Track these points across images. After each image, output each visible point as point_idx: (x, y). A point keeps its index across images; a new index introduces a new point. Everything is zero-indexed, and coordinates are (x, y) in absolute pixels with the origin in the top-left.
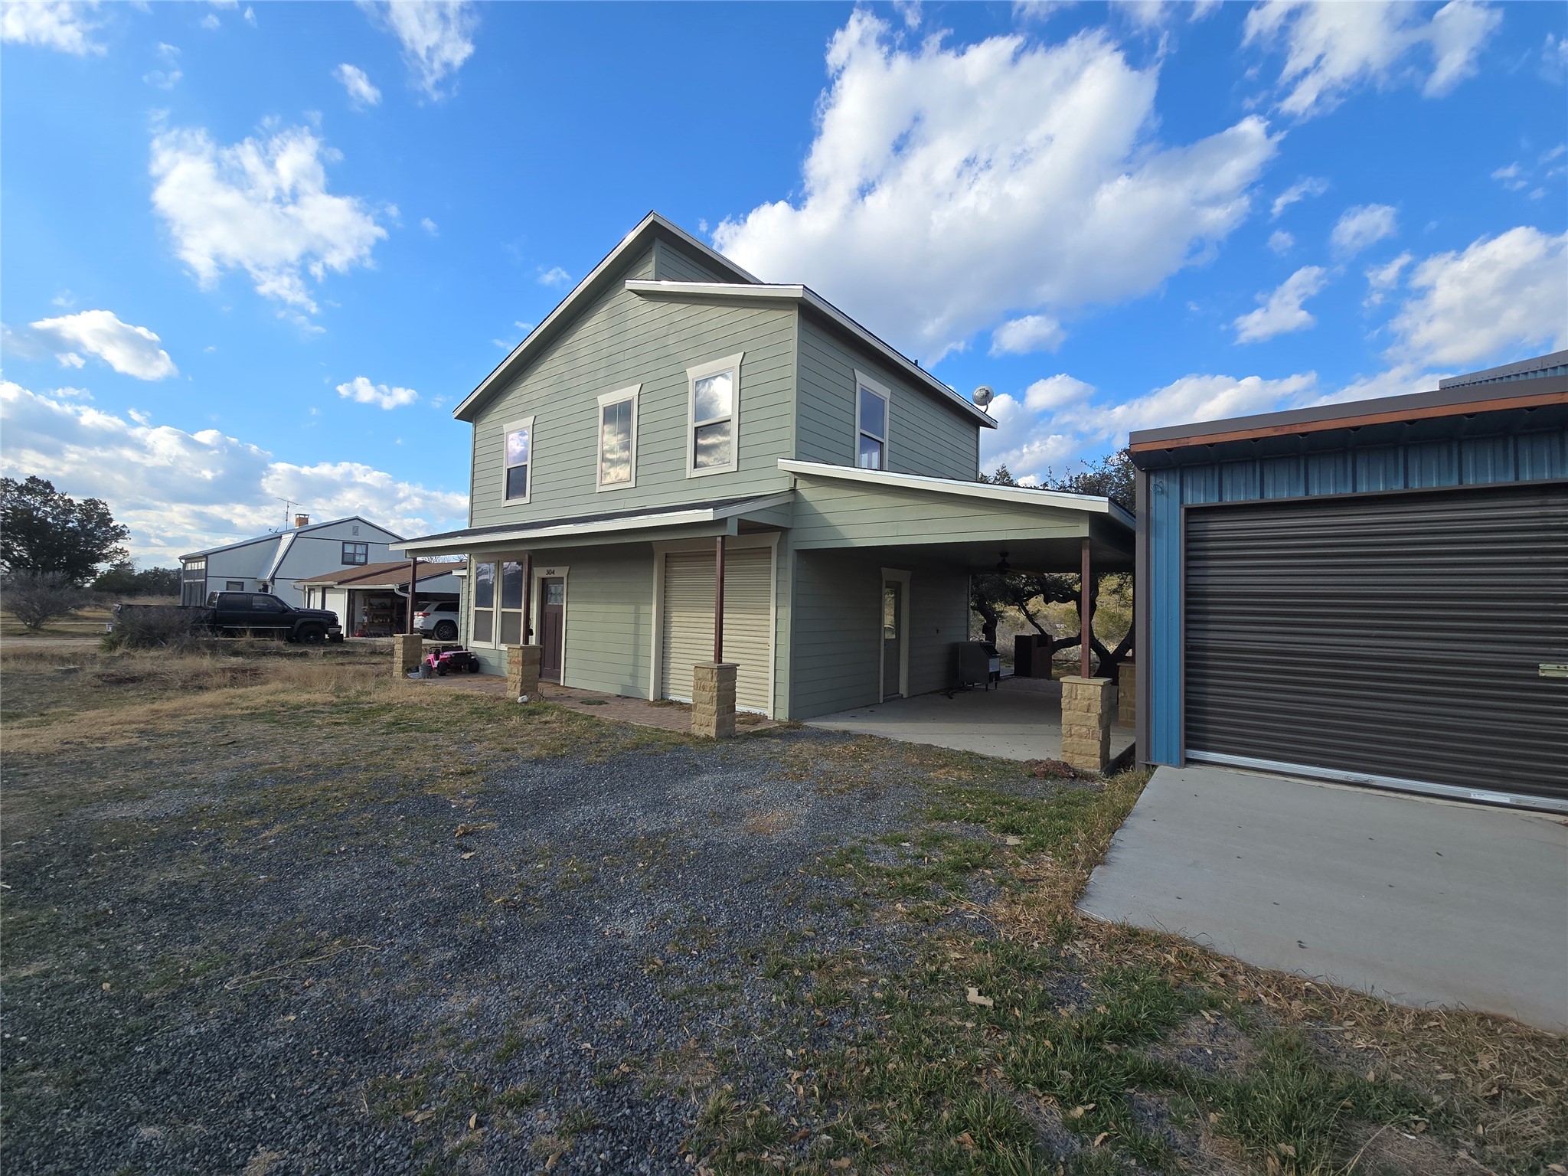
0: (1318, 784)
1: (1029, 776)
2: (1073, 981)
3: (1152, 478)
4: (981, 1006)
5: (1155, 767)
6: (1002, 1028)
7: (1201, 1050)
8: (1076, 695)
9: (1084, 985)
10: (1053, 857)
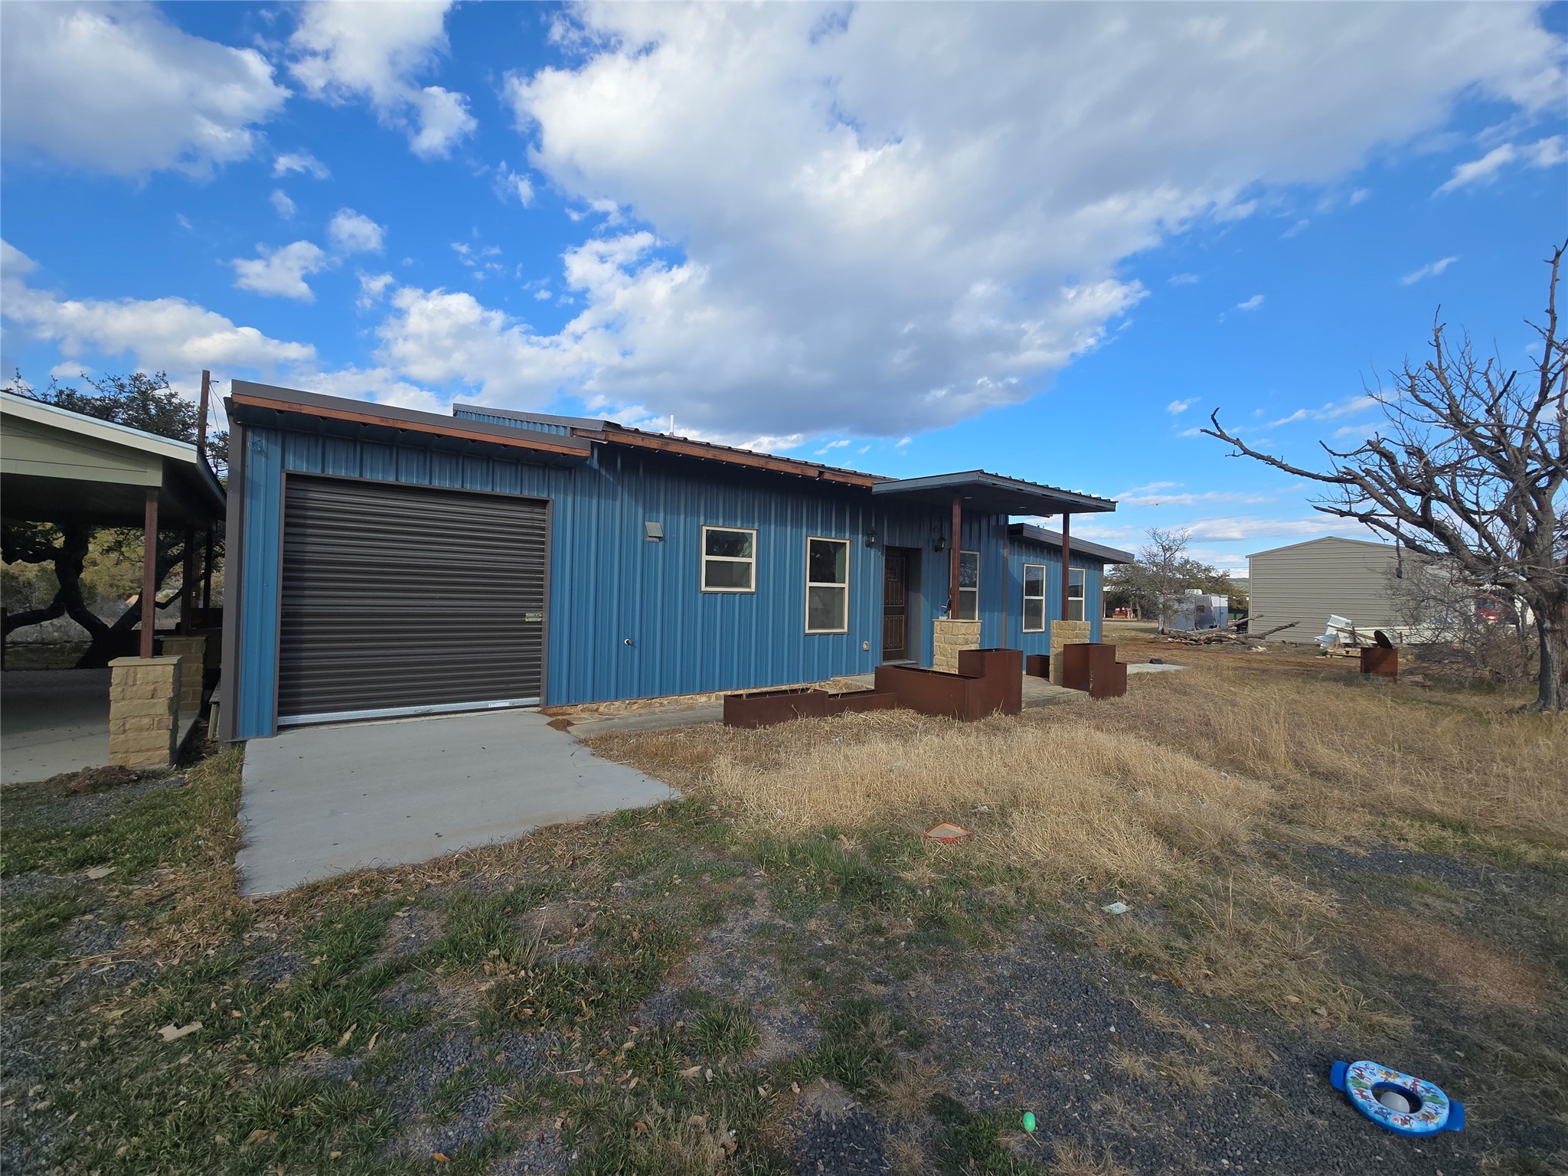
0: (395, 721)
1: (67, 796)
2: (273, 958)
3: (250, 435)
4: (189, 1035)
5: (244, 742)
6: (226, 1037)
7: (407, 938)
8: (135, 680)
9: (286, 954)
10: (172, 867)
